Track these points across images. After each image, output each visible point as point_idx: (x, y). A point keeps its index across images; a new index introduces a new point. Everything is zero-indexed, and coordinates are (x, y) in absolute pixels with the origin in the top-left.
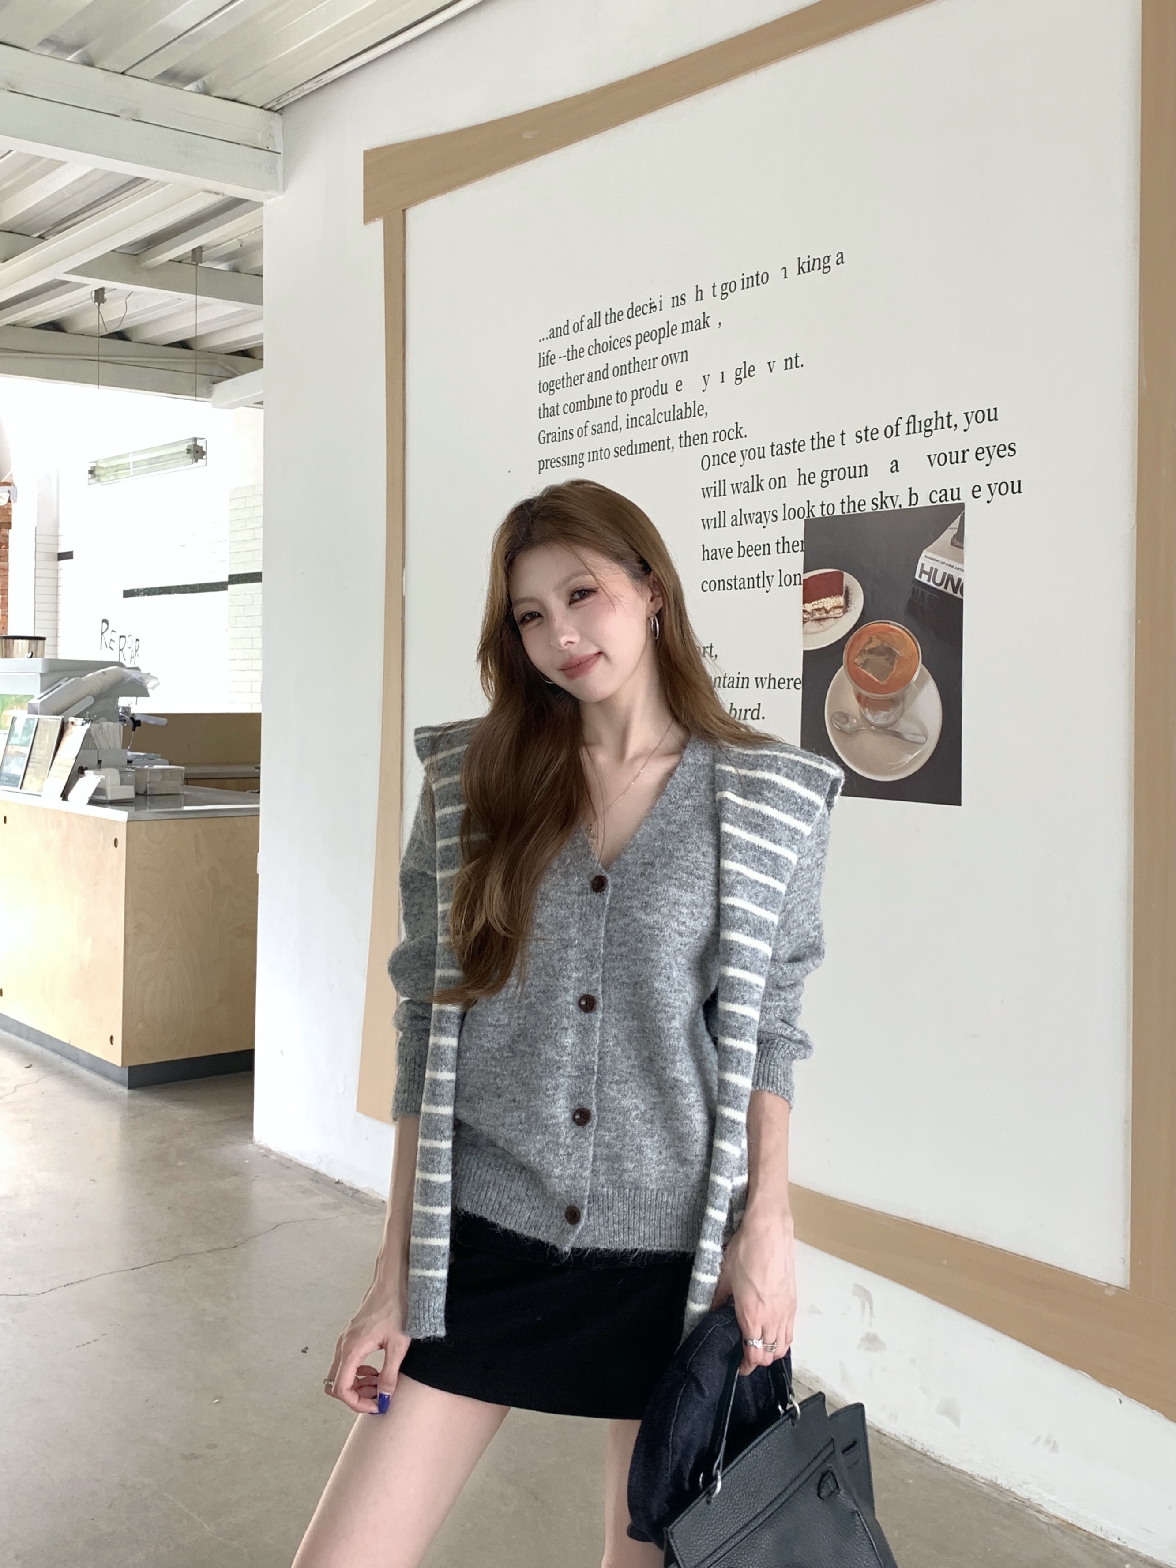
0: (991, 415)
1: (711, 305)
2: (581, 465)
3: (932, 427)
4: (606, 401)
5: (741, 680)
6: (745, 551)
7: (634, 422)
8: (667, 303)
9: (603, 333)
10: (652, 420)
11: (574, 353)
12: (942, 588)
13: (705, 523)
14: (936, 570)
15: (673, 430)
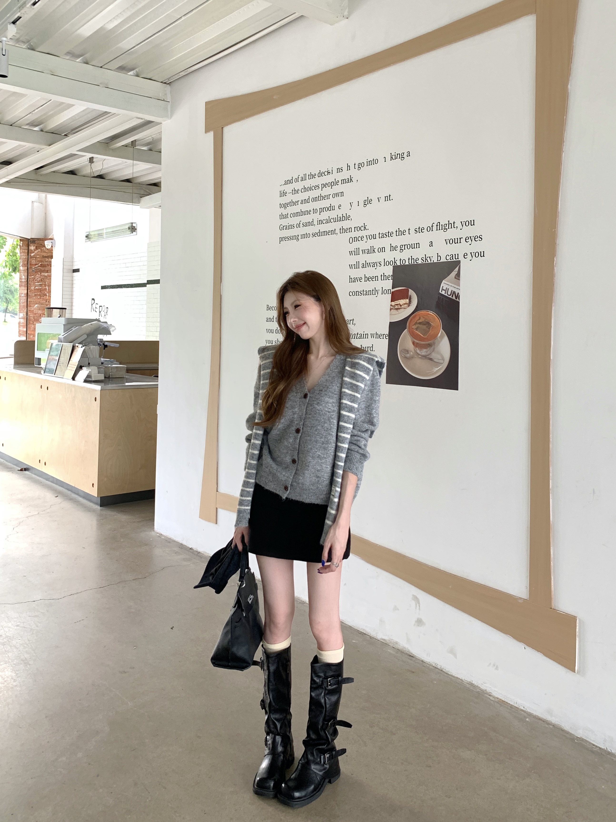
0: (472, 223)
1: (354, 173)
2: (298, 240)
3: (447, 227)
4: (308, 212)
5: (365, 335)
6: (368, 279)
7: (320, 222)
8: (335, 171)
9: (308, 183)
10: (328, 221)
11: (295, 191)
12: (451, 297)
13: (351, 267)
14: (448, 289)
15: (337, 226)
